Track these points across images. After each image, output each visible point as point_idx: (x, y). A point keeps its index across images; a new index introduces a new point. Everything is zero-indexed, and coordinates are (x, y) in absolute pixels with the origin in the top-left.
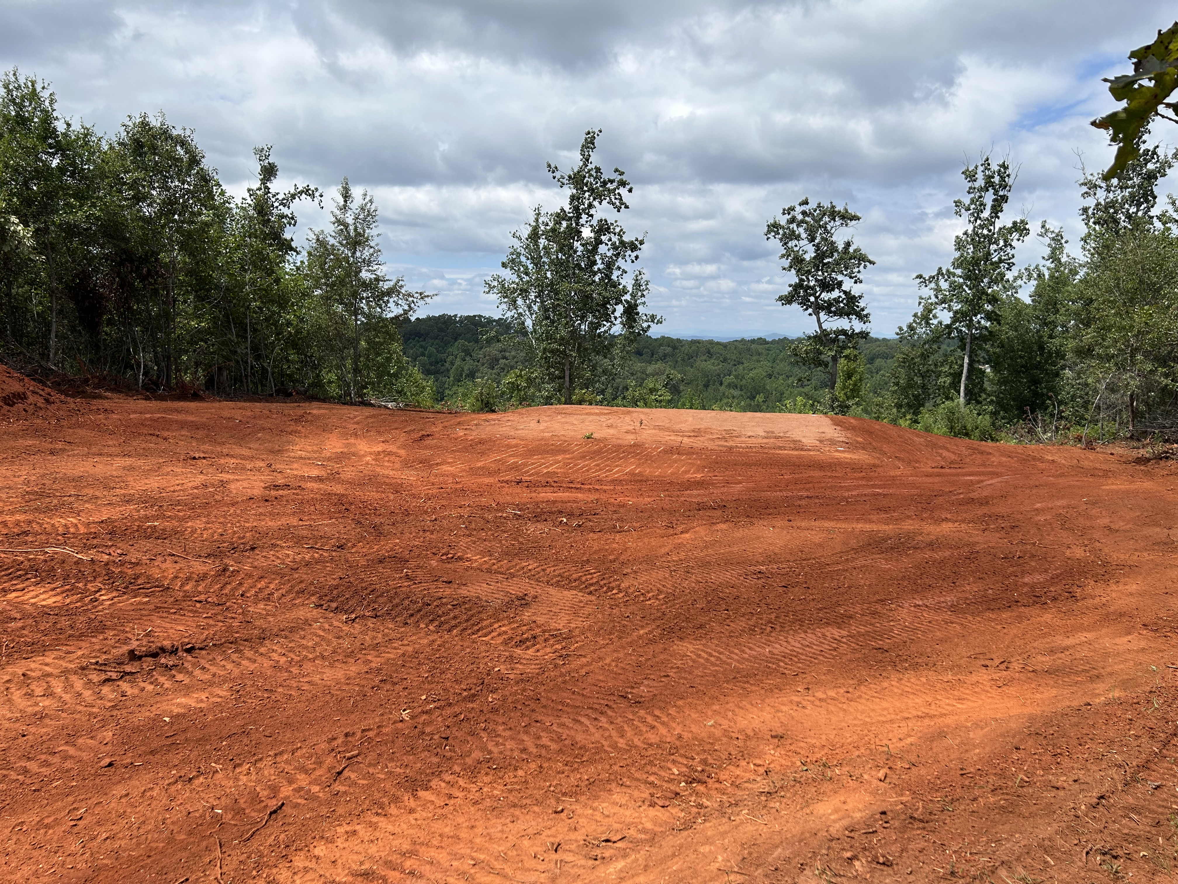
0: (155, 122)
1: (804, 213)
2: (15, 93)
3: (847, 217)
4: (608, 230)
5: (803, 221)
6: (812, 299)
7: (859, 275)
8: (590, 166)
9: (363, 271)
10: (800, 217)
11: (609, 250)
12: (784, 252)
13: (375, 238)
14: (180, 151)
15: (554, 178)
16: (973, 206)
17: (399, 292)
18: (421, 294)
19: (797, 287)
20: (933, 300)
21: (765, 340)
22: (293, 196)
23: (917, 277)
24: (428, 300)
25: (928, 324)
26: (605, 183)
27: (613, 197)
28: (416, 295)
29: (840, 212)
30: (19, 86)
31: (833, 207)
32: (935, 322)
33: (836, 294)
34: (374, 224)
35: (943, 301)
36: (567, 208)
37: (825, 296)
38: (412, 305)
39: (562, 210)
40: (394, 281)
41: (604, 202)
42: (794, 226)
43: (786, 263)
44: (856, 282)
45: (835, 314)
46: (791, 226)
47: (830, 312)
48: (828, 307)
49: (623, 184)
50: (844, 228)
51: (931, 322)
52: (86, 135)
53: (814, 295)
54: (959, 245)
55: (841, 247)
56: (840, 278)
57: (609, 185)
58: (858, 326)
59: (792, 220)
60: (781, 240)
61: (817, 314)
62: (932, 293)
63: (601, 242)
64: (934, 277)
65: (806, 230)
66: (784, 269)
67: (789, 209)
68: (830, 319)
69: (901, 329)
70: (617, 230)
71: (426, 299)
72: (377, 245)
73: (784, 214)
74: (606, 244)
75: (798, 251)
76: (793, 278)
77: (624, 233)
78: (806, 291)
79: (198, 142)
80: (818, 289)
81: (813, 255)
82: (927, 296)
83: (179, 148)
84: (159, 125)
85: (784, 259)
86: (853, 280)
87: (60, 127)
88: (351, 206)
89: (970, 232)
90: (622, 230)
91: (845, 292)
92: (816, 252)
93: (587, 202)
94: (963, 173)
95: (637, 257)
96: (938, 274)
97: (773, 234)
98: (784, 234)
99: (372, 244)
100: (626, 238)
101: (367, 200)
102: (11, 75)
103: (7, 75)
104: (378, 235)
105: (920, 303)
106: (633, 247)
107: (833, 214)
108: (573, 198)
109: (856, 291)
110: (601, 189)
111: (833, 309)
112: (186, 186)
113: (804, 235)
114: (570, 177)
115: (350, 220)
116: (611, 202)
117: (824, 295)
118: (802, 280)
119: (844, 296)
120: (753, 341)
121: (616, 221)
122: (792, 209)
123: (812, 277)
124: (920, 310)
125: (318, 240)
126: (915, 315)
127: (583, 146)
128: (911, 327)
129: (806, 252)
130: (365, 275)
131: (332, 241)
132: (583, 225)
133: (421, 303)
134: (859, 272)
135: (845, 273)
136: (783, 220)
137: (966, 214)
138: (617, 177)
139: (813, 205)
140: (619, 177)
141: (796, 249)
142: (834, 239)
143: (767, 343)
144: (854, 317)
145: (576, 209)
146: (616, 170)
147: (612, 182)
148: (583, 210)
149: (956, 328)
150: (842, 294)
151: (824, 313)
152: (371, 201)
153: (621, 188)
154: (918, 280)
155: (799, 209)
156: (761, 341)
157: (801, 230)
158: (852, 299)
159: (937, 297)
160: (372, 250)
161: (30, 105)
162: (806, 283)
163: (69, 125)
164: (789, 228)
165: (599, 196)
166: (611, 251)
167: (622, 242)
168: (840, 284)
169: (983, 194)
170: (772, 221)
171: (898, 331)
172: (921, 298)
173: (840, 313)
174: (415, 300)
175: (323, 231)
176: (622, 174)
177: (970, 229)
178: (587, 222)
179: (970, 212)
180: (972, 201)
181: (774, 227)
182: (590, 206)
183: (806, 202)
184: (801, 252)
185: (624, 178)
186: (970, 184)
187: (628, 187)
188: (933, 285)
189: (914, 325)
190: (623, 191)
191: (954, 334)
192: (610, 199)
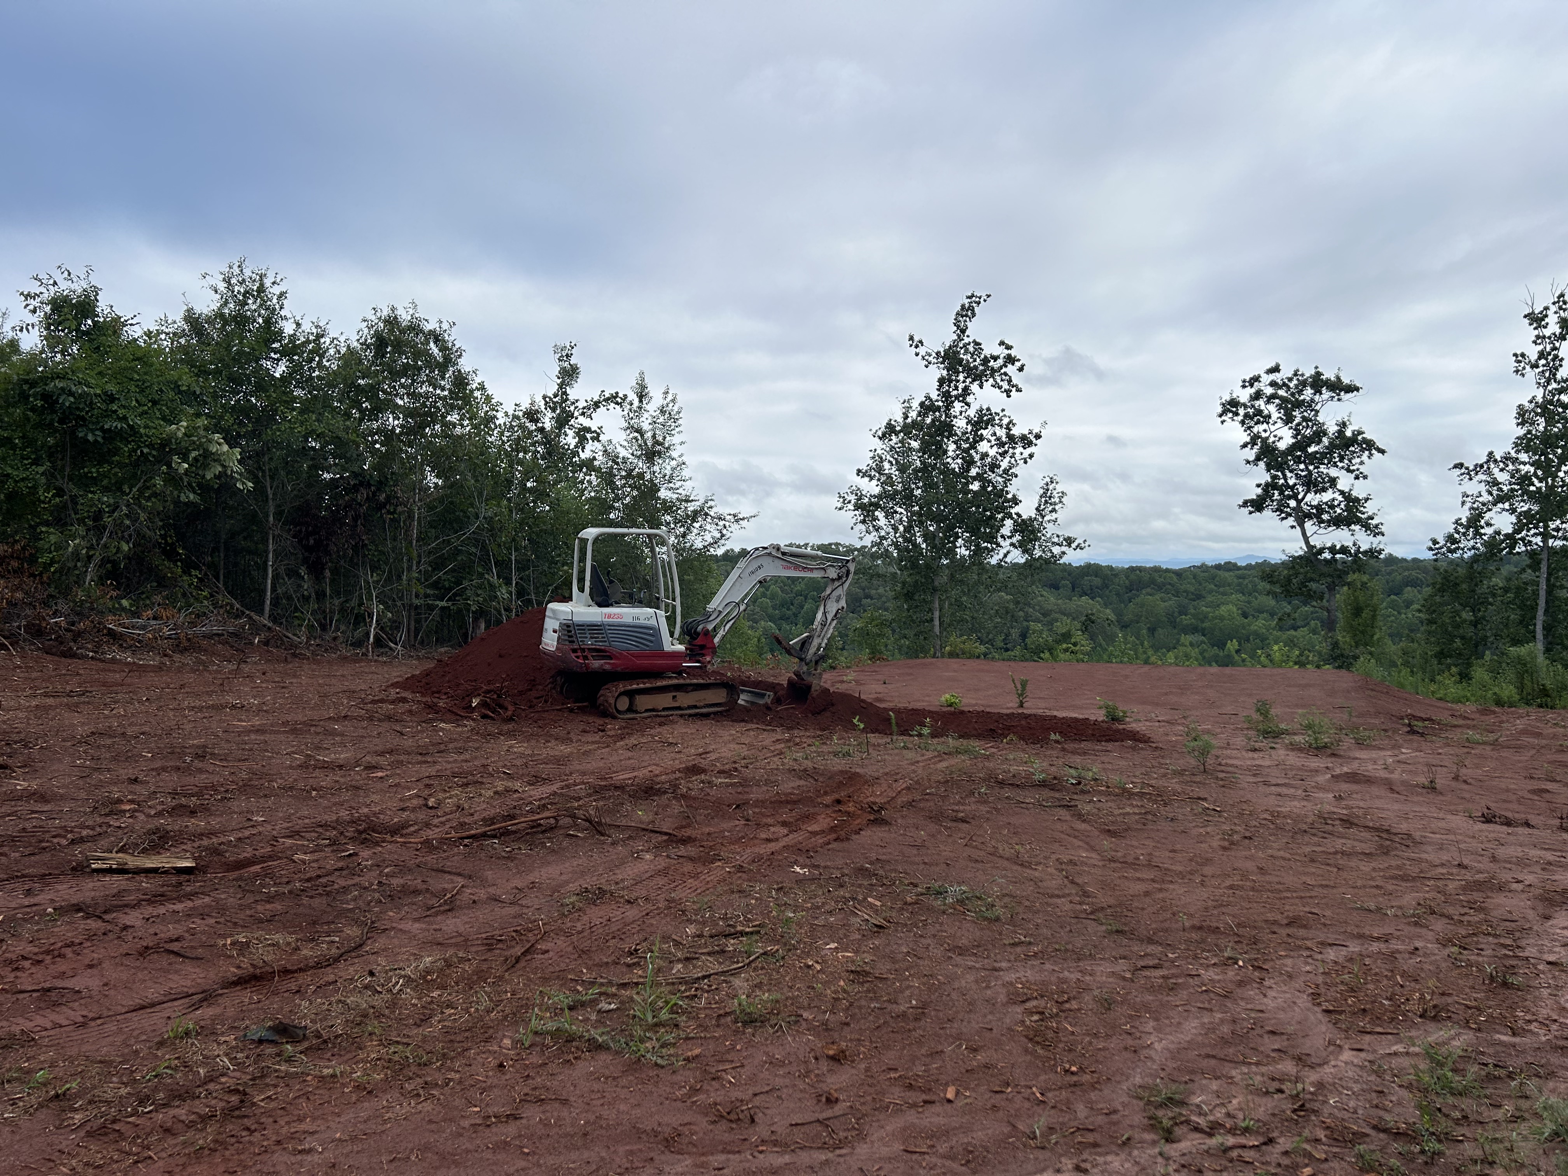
0: (405, 317)
1: (1273, 384)
2: (236, 289)
3: (1339, 387)
4: (990, 422)
5: (1273, 396)
6: (1293, 503)
7: (1362, 469)
8: (966, 340)
9: (662, 490)
10: (1269, 391)
11: (992, 447)
12: (1248, 439)
13: (678, 447)
14: (434, 348)
15: (917, 354)
16: (1543, 362)
17: (706, 514)
18: (735, 516)
19: (1268, 488)
20: (1486, 498)
21: (1235, 565)
22: (597, 405)
23: (1455, 467)
24: (744, 523)
25: (1477, 534)
26: (985, 361)
27: (998, 379)
28: (728, 517)
29: (1328, 380)
30: (244, 280)
31: (1319, 374)
32: (1489, 531)
33: (1327, 496)
34: (677, 429)
35: (1500, 499)
36: (934, 395)
37: (1313, 498)
38: (724, 532)
39: (928, 397)
40: (702, 501)
41: (987, 385)
42: (1261, 403)
43: (1251, 454)
44: (1357, 478)
45: (1329, 523)
46: (1257, 403)
47: (1323, 521)
48: (1317, 513)
49: (1010, 360)
50: (1335, 403)
51: (1482, 531)
52: (319, 336)
53: (1295, 497)
54: (1523, 416)
55: (1332, 429)
56: (1333, 472)
57: (992, 363)
58: (1365, 541)
59: (1258, 395)
60: (1243, 423)
61: (1301, 525)
62: (1483, 488)
63: (982, 438)
64: (1482, 466)
65: (1280, 407)
66: (1248, 462)
67: (1251, 379)
68: (1322, 531)
69: (1435, 542)
70: (1006, 421)
71: (741, 522)
72: (680, 456)
73: (1244, 387)
74: (989, 441)
75: (1267, 438)
76: (1261, 474)
77: (1014, 425)
78: (1281, 493)
79: (456, 338)
80: (1300, 489)
81: (1292, 441)
82: (1476, 493)
83: (432, 345)
84: (409, 318)
85: (1247, 449)
86: (1353, 475)
87: (288, 328)
88: (648, 407)
89: (1540, 399)
90: (1011, 422)
91: (1342, 493)
92: (1295, 437)
93: (961, 386)
94: (1525, 316)
95: (1031, 456)
96: (1488, 461)
97: (1230, 415)
98: (1246, 416)
99: (674, 454)
100: (1016, 431)
101: (668, 400)
102: (235, 267)
103: (230, 267)
104: (682, 443)
105: (1463, 503)
106: (1026, 442)
107: (1318, 383)
108: (941, 381)
109: (1359, 491)
110: (981, 368)
111: (1325, 517)
112: (438, 392)
113: (1275, 415)
114: (938, 353)
115: (646, 426)
116: (996, 386)
117: (1310, 497)
118: (1274, 477)
119: (1340, 498)
120: (1218, 567)
121: (1003, 410)
122: (1256, 379)
123: (1291, 471)
124: (1464, 514)
125: (605, 451)
126: (1457, 522)
127: (957, 314)
128: (1451, 539)
129: (1281, 438)
130: (663, 494)
131: (623, 453)
132: (955, 417)
133: (734, 527)
134: (1362, 463)
135: (1340, 465)
136: (1244, 395)
137: (1531, 374)
138: (1002, 352)
139: (1286, 372)
140: (1007, 352)
141: (1264, 435)
142: (1320, 418)
143: (1239, 568)
144: (1358, 527)
145: (946, 395)
146: (1002, 343)
147: (996, 358)
148: (957, 397)
149: (1523, 539)
150: (1337, 495)
151: (1311, 522)
152: (673, 401)
153: (1010, 366)
154: (1457, 472)
155: (1266, 379)
156: (1230, 567)
157: (1272, 409)
158: (1352, 502)
159: (1490, 493)
160: (674, 463)
161: (254, 303)
162: (1282, 481)
163: (298, 325)
164: (1253, 406)
165: (978, 377)
166: (995, 449)
167: (1011, 438)
168: (1333, 481)
169: (1557, 345)
170: (1227, 397)
171: (1430, 544)
172: (1465, 495)
173: (1337, 522)
174: (727, 524)
175: (610, 441)
176: (1009, 347)
177: (1539, 394)
178: (961, 413)
179: (1537, 370)
180: (1542, 355)
181: (1231, 406)
182: (966, 389)
183: (1276, 369)
184: (1272, 439)
185: (1013, 352)
186: (1536, 332)
187: (1018, 364)
188: (1481, 477)
189: (1456, 536)
190: (1011, 369)
191: (1520, 548)
192: (995, 380)
